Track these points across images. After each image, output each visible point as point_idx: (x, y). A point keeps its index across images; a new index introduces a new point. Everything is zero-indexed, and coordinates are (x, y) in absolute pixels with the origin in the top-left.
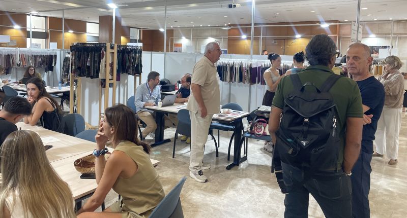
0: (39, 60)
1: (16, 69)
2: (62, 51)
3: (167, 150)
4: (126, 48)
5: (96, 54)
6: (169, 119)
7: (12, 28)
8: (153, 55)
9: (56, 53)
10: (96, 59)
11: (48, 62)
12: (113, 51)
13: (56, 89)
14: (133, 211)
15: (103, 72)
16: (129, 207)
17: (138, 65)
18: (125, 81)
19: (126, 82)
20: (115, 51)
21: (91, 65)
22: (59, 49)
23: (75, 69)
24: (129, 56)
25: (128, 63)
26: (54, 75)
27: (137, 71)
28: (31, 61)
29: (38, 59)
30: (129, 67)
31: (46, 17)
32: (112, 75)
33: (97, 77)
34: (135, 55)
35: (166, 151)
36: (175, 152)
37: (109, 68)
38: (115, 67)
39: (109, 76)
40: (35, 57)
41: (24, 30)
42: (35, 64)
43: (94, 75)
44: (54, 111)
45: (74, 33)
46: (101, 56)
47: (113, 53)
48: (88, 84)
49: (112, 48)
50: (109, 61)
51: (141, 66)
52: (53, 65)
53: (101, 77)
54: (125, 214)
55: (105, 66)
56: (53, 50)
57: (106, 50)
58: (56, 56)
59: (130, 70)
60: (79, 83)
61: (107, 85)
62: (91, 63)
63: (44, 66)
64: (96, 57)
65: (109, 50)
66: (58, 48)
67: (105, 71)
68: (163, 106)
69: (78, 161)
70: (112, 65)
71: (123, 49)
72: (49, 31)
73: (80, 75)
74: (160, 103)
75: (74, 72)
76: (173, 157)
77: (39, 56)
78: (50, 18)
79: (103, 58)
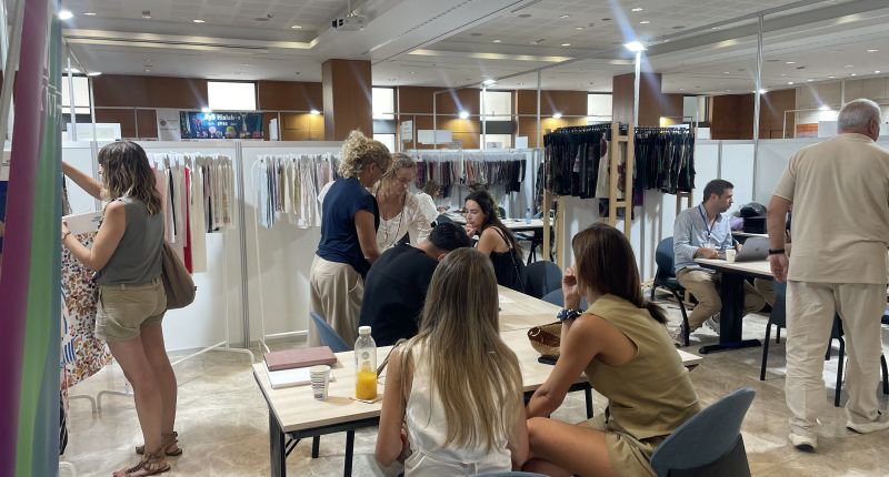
0: (496, 170)
1: (460, 188)
2: (536, 153)
3: (749, 362)
4: (656, 135)
5: (591, 148)
6: (755, 293)
7: (457, 118)
8: (724, 147)
9: (524, 155)
10: (590, 158)
11: (510, 174)
12: (625, 138)
13: (523, 223)
14: (628, 433)
15: (604, 183)
16: (622, 424)
17: (684, 170)
18: (655, 206)
19: (658, 208)
20: (630, 139)
21: (581, 171)
22: (531, 149)
23: (551, 181)
24: (663, 150)
25: (660, 168)
26: (522, 199)
27: (684, 184)
28: (482, 174)
29: (493, 169)
30: (663, 176)
31: (513, 91)
32: (623, 191)
33: (592, 195)
34: (679, 149)
35: (747, 365)
36: (767, 369)
37: (616, 176)
38: (630, 173)
39: (616, 193)
40: (490, 165)
41: (475, 118)
42: (489, 179)
43: (586, 190)
44: (509, 252)
45: (562, 118)
46: (599, 152)
47: (626, 143)
48: (576, 210)
49: (623, 132)
50: (617, 161)
51: (693, 172)
52: (520, 180)
53: (599, 194)
54: (614, 436)
55: (609, 170)
56: (520, 150)
57: (609, 138)
58: (524, 162)
59: (665, 183)
60: (560, 208)
61: (613, 212)
62: (581, 167)
63: (504, 183)
64: (590, 153)
65: (617, 138)
66: (529, 147)
67: (609, 183)
68: (738, 260)
69: (535, 330)
70: (622, 169)
71: (649, 136)
72: (517, 118)
73: (560, 193)
74: (730, 253)
75: (551, 187)
76: (763, 378)
77: (496, 164)
78: (520, 91)
79: (603, 155)
